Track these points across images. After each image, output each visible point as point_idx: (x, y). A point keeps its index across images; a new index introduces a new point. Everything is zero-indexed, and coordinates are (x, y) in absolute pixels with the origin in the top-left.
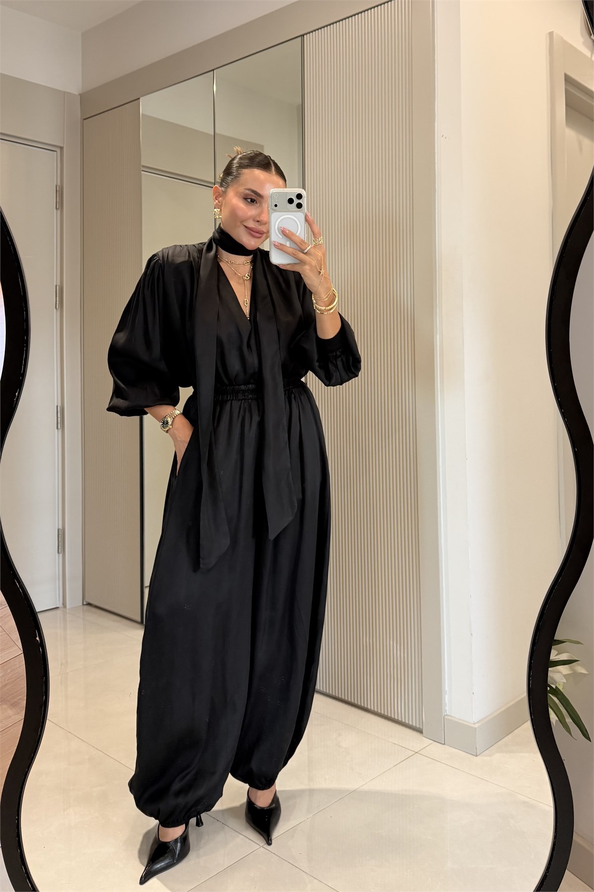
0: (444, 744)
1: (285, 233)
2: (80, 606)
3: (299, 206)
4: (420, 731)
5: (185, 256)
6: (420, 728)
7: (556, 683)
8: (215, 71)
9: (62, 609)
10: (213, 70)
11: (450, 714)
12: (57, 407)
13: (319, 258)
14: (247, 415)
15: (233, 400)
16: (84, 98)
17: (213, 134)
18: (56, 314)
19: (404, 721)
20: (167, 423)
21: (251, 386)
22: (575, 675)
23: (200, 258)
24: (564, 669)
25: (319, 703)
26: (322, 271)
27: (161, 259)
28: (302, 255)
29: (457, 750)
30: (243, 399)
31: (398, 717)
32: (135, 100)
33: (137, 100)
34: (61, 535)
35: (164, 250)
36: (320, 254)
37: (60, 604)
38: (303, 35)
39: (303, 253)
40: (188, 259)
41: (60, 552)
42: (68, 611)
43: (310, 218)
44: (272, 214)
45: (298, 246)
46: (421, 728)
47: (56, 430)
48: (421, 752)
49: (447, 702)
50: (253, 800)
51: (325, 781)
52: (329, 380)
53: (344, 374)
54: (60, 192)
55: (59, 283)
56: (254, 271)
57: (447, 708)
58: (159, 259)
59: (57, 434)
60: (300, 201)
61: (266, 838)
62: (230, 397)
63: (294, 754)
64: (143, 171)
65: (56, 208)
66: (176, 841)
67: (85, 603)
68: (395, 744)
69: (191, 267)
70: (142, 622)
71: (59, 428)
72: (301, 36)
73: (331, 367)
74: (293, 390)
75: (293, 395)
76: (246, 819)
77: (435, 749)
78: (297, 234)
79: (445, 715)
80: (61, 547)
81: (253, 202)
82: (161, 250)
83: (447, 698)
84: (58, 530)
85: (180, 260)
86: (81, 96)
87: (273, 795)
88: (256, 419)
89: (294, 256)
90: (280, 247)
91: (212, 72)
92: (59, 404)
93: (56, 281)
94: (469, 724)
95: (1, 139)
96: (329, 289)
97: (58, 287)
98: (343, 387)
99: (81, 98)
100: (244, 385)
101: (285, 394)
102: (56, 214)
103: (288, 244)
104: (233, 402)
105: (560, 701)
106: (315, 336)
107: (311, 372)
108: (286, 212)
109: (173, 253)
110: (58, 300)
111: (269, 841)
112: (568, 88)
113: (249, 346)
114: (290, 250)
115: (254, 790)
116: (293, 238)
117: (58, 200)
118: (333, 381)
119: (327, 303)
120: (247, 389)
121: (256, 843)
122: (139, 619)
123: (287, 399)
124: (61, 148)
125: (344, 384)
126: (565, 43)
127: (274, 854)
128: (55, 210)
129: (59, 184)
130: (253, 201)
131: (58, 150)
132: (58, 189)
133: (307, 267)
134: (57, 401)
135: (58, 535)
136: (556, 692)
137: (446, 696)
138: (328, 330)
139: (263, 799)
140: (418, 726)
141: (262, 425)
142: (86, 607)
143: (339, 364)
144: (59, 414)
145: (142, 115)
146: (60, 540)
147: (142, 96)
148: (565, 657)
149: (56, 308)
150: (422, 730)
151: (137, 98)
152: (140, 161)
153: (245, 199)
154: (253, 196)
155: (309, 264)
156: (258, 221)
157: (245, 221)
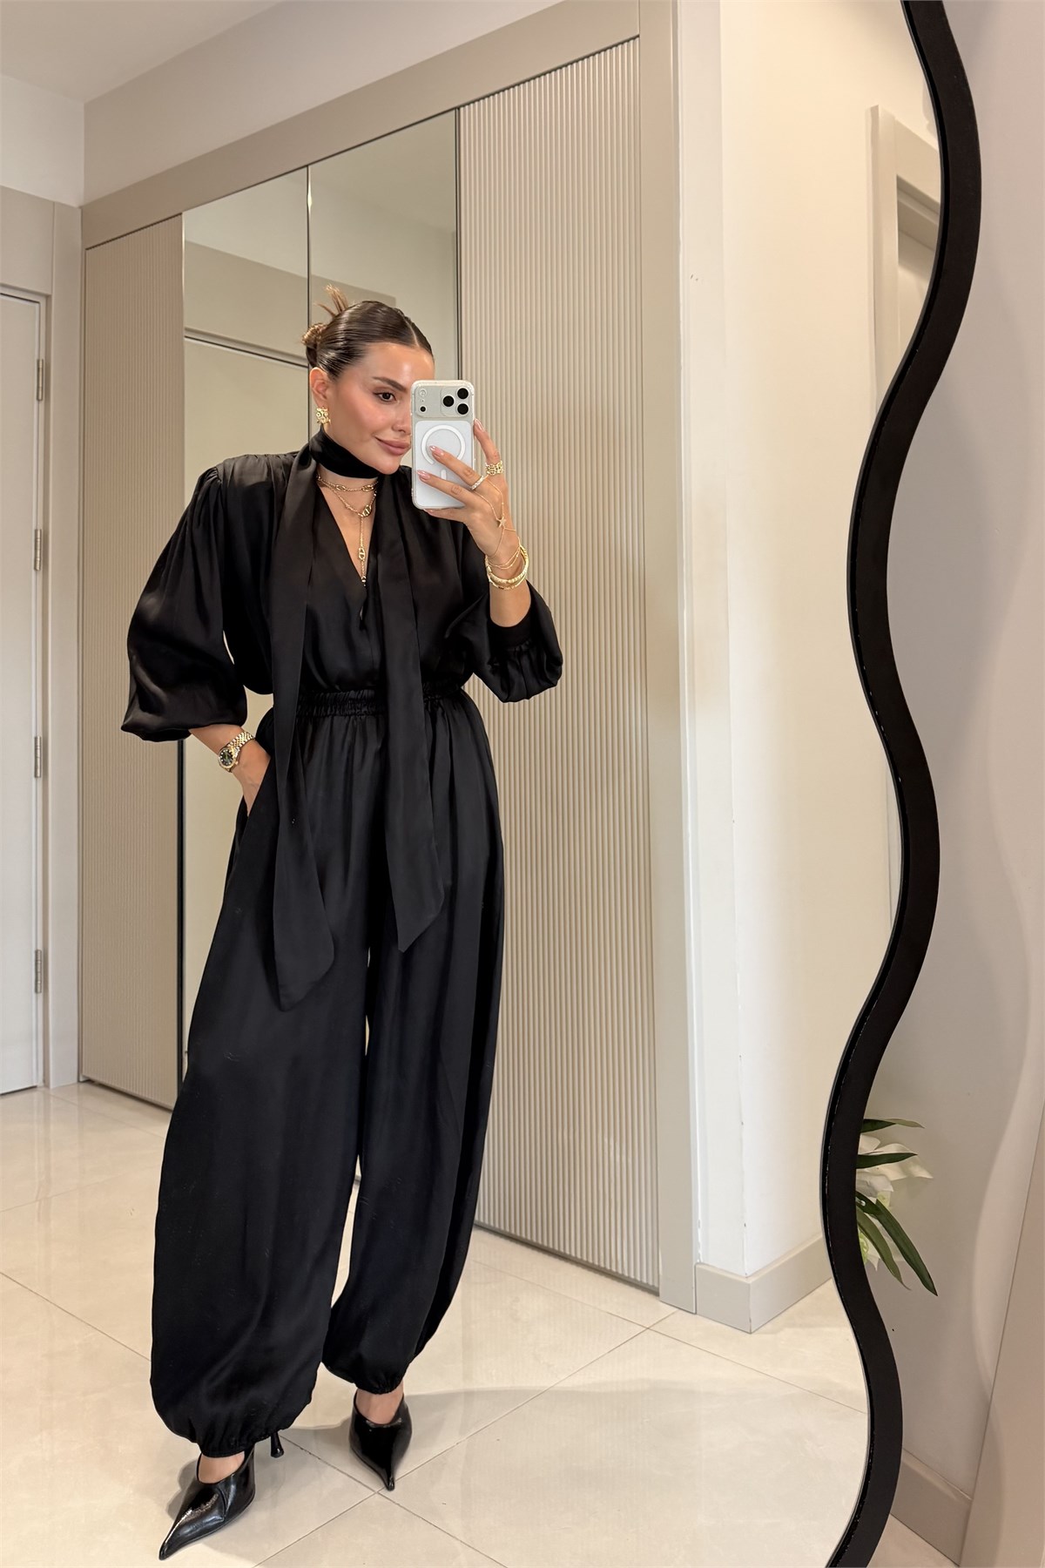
0: (696, 1313)
1: (438, 457)
2: (73, 1084)
3: (463, 409)
4: (654, 1292)
5: (262, 474)
6: (653, 1286)
7: (876, 1192)
8: (310, 167)
9: (43, 1089)
10: (307, 166)
11: (706, 1262)
12: (36, 739)
13: (497, 499)
14: (358, 738)
15: (335, 715)
16: (88, 213)
17: (306, 276)
18: (34, 579)
19: (626, 1274)
20: (230, 756)
21: (367, 693)
22: (910, 1181)
23: (286, 478)
24: (890, 1171)
25: (479, 1245)
26: (503, 521)
27: (221, 478)
28: (467, 495)
29: (716, 1323)
30: (351, 715)
31: (617, 1268)
32: (173, 216)
33: (177, 215)
34: (41, 960)
35: (227, 463)
36: (498, 493)
37: (39, 1083)
38: (459, 108)
39: (471, 490)
40: (267, 479)
41: (39, 990)
42: (52, 1093)
43: (482, 429)
45: (462, 478)
46: (656, 1285)
47: (34, 779)
48: (655, 1328)
49: (700, 1240)
50: (363, 1411)
51: (490, 1376)
52: (508, 692)
53: (533, 682)
54: (44, 371)
55: (40, 527)
56: (378, 501)
57: (700, 1252)
58: (218, 478)
59: (35, 786)
60: (464, 402)
61: (385, 1480)
62: (332, 710)
63: (436, 1333)
64: (187, 337)
65: (38, 399)
66: (227, 1481)
67: (81, 1079)
68: (611, 1314)
69: (271, 492)
71: (39, 775)
72: (455, 108)
73: (513, 672)
74: (441, 701)
75: (440, 709)
76: (351, 1446)
77: (681, 1323)
78: (459, 458)
79: (697, 1263)
80: (41, 982)
81: (388, 398)
82: (222, 462)
83: (700, 1234)
84: (36, 952)
85: (252, 480)
86: (84, 210)
87: (398, 1403)
88: (374, 745)
89: (452, 494)
90: (431, 481)
91: (305, 169)
92: (40, 735)
93: (35, 522)
94: (737, 1278)
96: (514, 548)
97: (39, 532)
98: (529, 703)
99: (82, 213)
100: (356, 690)
101: (426, 708)
102: (36, 408)
103: (443, 475)
104: (335, 718)
105: (883, 1226)
106: (486, 620)
107: (476, 677)
108: (440, 419)
109: (242, 467)
110: (38, 555)
111: (389, 1484)
112: (903, 201)
113: (363, 626)
114: (447, 486)
115: (367, 1394)
116: (452, 464)
117: (41, 385)
118: (515, 692)
119: (511, 573)
120: (359, 697)
121: (365, 1486)
123: (429, 716)
124: (48, 297)
125: (532, 698)
126: (898, 127)
127: (398, 1504)
128: (36, 402)
129: (42, 357)
130: (386, 396)
131: (43, 301)
132: (41, 367)
133: (477, 515)
134: (35, 730)
135: (36, 961)
136: (877, 1210)
137: (699, 1231)
138: (510, 611)
139: (380, 1410)
140: (650, 1283)
141: (384, 755)
142: (83, 1086)
143: (525, 662)
144: (39, 751)
145: (185, 241)
146: (39, 970)
147: (185, 210)
148: (892, 1149)
149: (35, 568)
150: (658, 1289)
151: (176, 213)
152: (181, 321)
153: (377, 394)
154: (389, 388)
155: (481, 509)
156: (400, 431)
157: (381, 430)
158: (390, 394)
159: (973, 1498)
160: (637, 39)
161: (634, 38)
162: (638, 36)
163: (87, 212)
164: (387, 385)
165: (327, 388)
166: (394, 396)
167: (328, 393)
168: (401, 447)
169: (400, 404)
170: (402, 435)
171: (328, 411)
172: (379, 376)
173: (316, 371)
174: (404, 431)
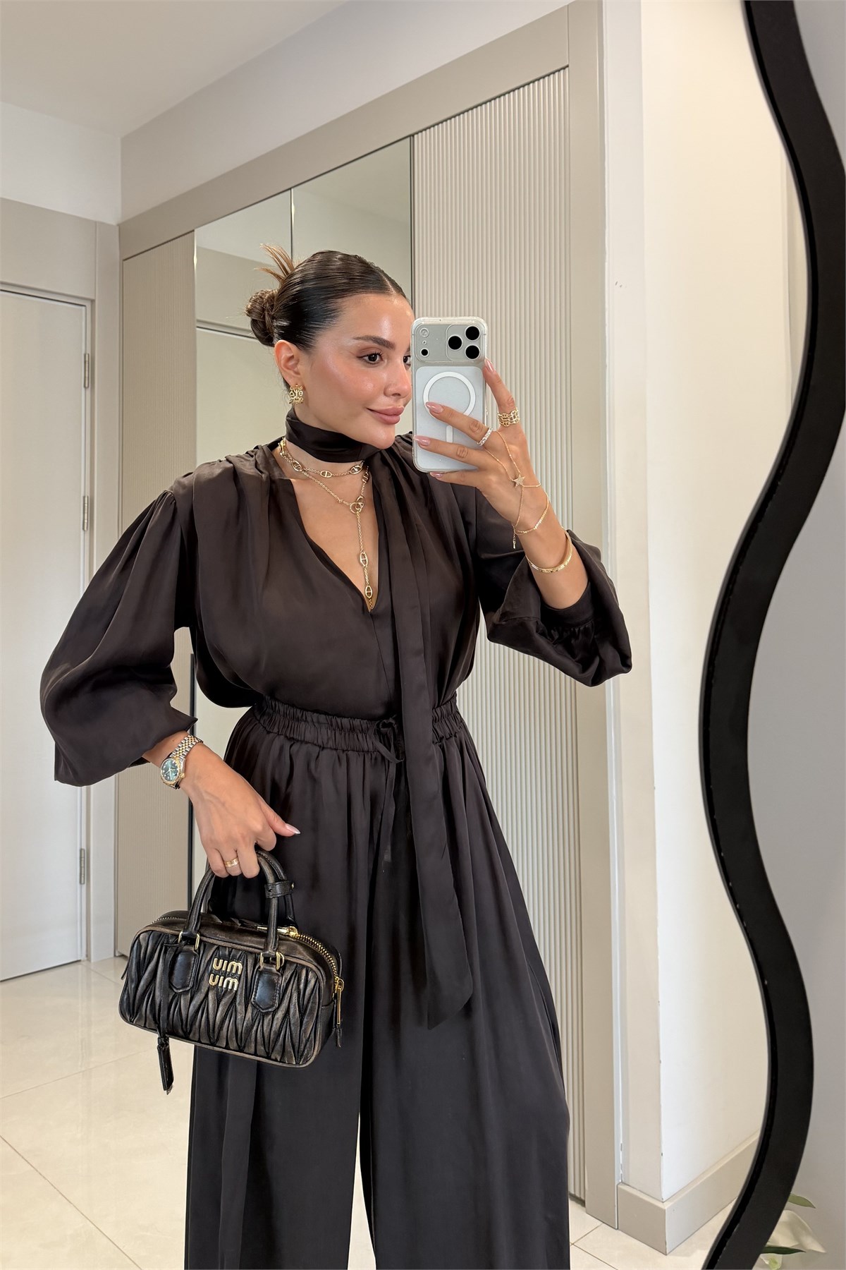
0: (618, 1229)
2: (111, 958)
3: (473, 352)
4: (581, 1202)
6: (581, 1197)
8: (292, 190)
9: (86, 962)
10: (290, 189)
11: (626, 1183)
16: (125, 230)
18: (83, 539)
26: (519, 480)
32: (188, 233)
33: (191, 232)
34: (84, 857)
37: (83, 957)
38: (413, 135)
39: (480, 448)
41: (82, 882)
42: (92, 965)
45: (468, 435)
46: (583, 1198)
49: (621, 1161)
54: (89, 363)
55: (88, 494)
57: (621, 1172)
64: (198, 327)
65: (85, 386)
67: (117, 955)
72: (410, 136)
78: (467, 413)
79: (619, 1183)
80: (84, 876)
81: (374, 359)
83: (621, 1156)
84: (81, 850)
86: (121, 226)
89: (458, 457)
91: (289, 191)
93: (83, 490)
94: (655, 1202)
97: (86, 499)
99: (120, 229)
102: (84, 395)
108: (446, 365)
110: (86, 518)
116: (455, 420)
117: (87, 376)
124: (93, 301)
128: (83, 389)
129: (89, 352)
130: (372, 358)
131: (88, 305)
132: (87, 359)
133: (493, 478)
135: (81, 858)
137: (621, 1153)
140: (579, 1194)
142: (118, 959)
146: (83, 865)
147: (197, 227)
149: (83, 529)
150: (585, 1200)
151: (190, 230)
152: (194, 315)
153: (360, 358)
154: (375, 348)
155: (496, 470)
156: (394, 395)
157: (372, 398)
158: (375, 355)
160: (567, 69)
161: (564, 68)
162: (568, 66)
163: (122, 228)
164: (370, 344)
165: (298, 361)
166: (380, 355)
167: (300, 367)
168: (397, 413)
169: (388, 362)
170: (396, 401)
171: (304, 389)
172: (361, 335)
173: (282, 344)
174: (399, 395)
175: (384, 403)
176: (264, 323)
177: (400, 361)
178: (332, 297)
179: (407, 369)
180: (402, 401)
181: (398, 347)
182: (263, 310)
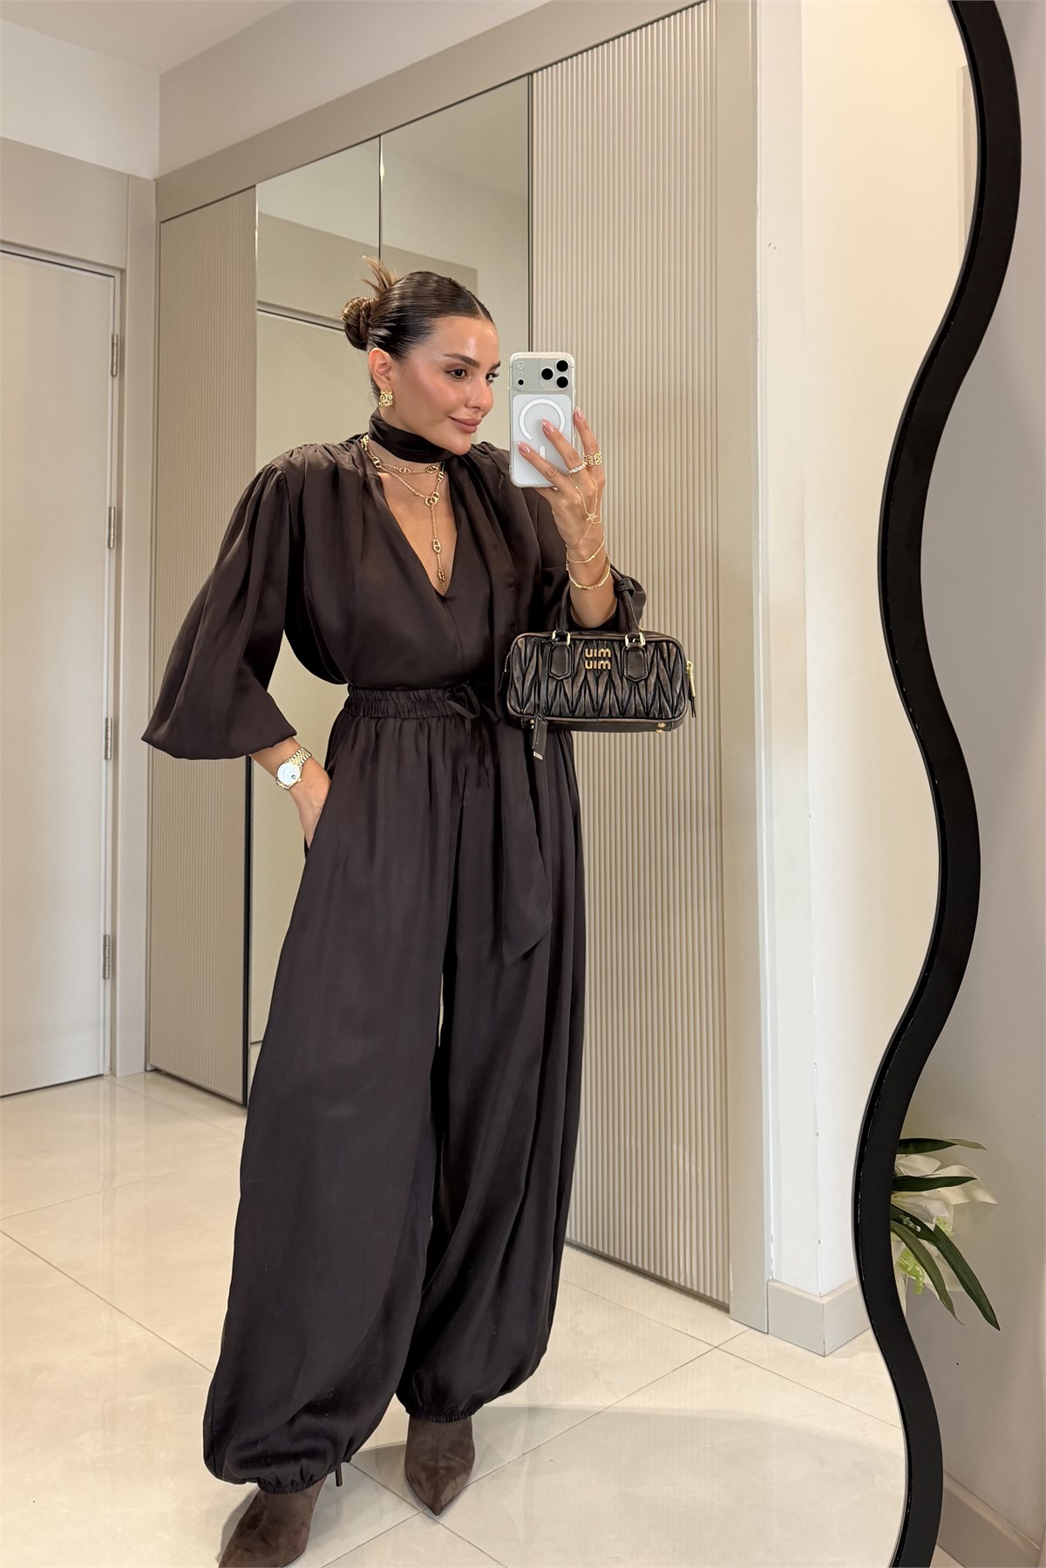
0: (768, 1333)
2: (140, 1073)
3: (562, 383)
4: (724, 1308)
6: (724, 1303)
7: (932, 1218)
8: (382, 137)
9: (109, 1078)
10: (379, 136)
11: (778, 1280)
12: (107, 720)
16: (162, 185)
18: (108, 556)
19: (695, 1289)
22: (973, 1205)
24: (952, 1194)
26: (592, 516)
29: (789, 1344)
31: (685, 1281)
32: (248, 189)
33: (251, 188)
34: (110, 945)
37: (106, 1071)
38: (532, 74)
41: (107, 976)
42: (117, 1082)
44: (514, 397)
46: (727, 1302)
47: (104, 761)
48: (723, 1347)
49: (772, 1255)
54: (118, 346)
55: (114, 504)
57: (773, 1268)
59: (105, 768)
60: (563, 374)
64: (259, 310)
65: (112, 374)
67: (149, 1068)
68: (679, 1330)
70: (244, 1104)
71: (109, 757)
72: (528, 74)
77: (752, 1342)
79: (769, 1280)
80: (109, 968)
81: (460, 375)
83: (772, 1249)
84: (105, 937)
86: (159, 182)
89: (547, 476)
91: (378, 139)
92: (111, 715)
93: (109, 499)
94: (812, 1298)
95: (2, 251)
97: (113, 510)
99: (157, 185)
102: (111, 384)
105: (942, 1253)
108: (539, 393)
110: (112, 533)
114: (545, 467)
116: (560, 444)
117: (115, 361)
122: (239, 1098)
124: (123, 271)
127: (443, 1525)
128: (110, 377)
129: (117, 332)
130: (458, 373)
131: (117, 275)
132: (115, 342)
134: (106, 711)
135: (105, 946)
136: (933, 1235)
137: (772, 1247)
140: (721, 1299)
142: (150, 1075)
144: (109, 732)
145: (259, 213)
146: (107, 956)
147: (259, 182)
148: (953, 1171)
149: (109, 546)
150: (729, 1305)
151: (251, 185)
152: (254, 293)
153: (448, 372)
154: (460, 364)
155: (570, 497)
156: (474, 407)
157: (453, 409)
158: (461, 371)
159: (1041, 1547)
164: (458, 361)
165: (390, 368)
166: (465, 372)
167: (391, 374)
168: (475, 424)
169: (471, 380)
170: (476, 413)
171: (393, 394)
172: (450, 353)
173: (377, 351)
174: (479, 408)
175: (464, 414)
176: (358, 328)
177: (482, 379)
178: (427, 316)
179: (488, 385)
180: (480, 413)
181: (482, 367)
182: (359, 316)
